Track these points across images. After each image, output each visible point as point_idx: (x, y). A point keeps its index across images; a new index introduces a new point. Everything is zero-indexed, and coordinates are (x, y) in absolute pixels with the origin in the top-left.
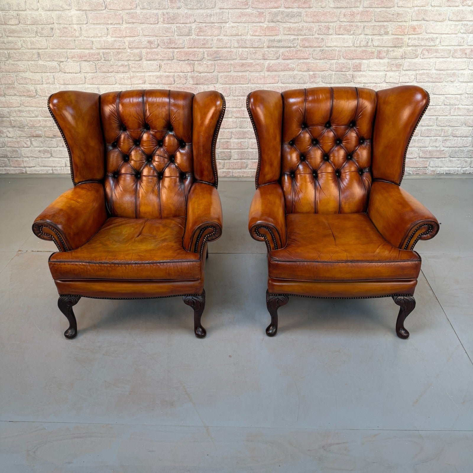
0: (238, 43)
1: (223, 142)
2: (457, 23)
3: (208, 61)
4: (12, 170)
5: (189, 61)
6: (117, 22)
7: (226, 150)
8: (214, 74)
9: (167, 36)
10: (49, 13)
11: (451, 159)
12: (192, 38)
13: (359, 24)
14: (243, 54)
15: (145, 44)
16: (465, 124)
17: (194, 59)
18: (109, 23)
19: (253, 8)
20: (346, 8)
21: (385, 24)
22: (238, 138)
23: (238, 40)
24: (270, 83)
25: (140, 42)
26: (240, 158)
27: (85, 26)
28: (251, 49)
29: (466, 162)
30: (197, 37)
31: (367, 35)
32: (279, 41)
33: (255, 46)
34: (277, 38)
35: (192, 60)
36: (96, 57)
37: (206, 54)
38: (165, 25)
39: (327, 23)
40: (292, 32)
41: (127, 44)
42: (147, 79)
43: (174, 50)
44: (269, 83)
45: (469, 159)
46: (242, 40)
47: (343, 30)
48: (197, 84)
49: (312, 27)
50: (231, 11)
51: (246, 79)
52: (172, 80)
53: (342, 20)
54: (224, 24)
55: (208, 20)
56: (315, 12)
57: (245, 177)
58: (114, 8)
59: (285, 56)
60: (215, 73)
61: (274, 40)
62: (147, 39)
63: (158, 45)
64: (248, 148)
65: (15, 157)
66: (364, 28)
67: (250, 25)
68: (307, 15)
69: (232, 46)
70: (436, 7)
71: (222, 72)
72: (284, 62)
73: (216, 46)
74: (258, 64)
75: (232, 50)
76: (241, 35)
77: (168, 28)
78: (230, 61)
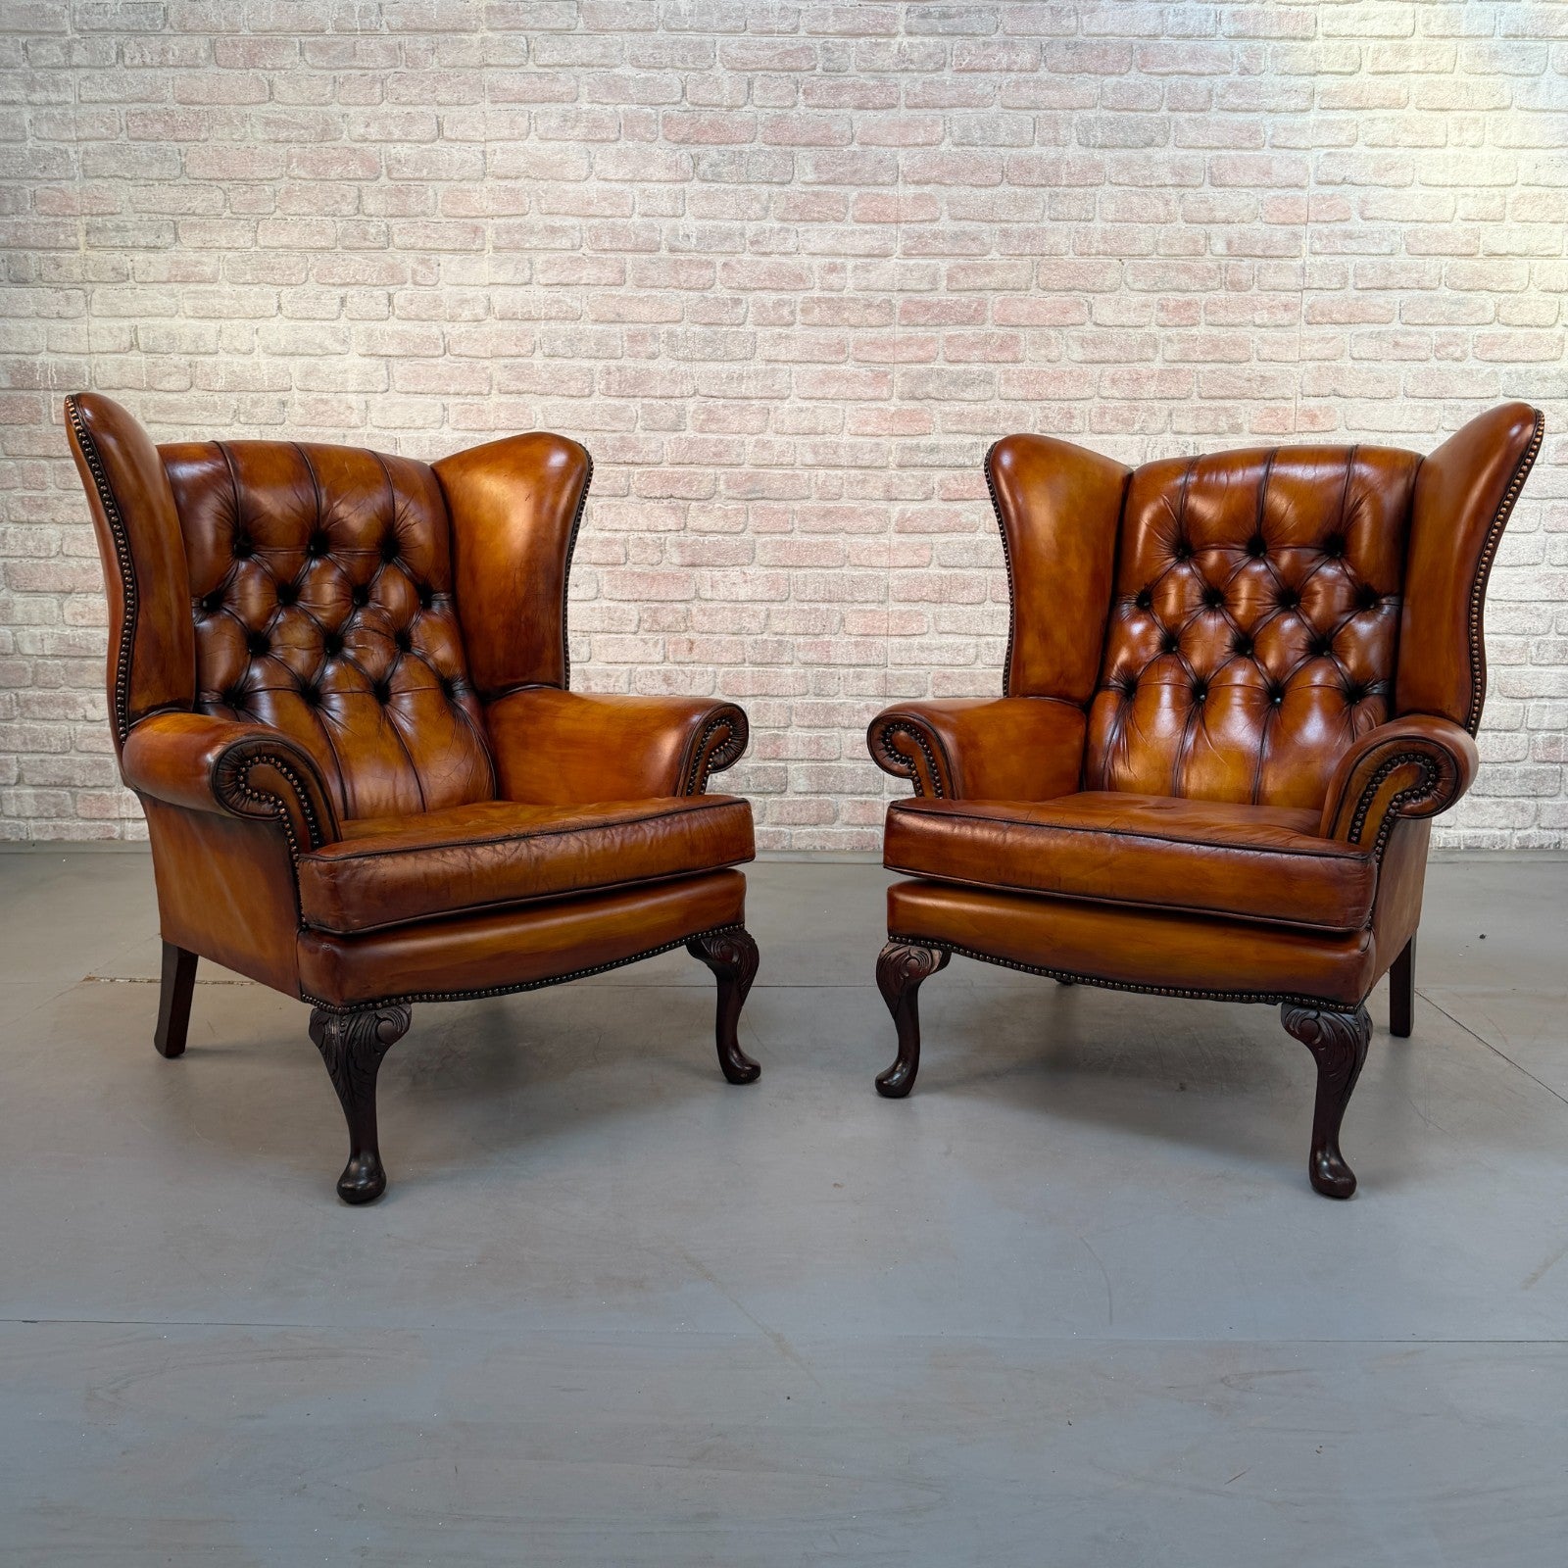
0: (816, 453)
1: (764, 737)
2: (1430, 403)
3: (729, 502)
4: (76, 830)
5: (672, 500)
6: (474, 390)
7: (773, 764)
8: (744, 536)
10: (280, 361)
11: (1475, 799)
12: (686, 439)
13: (1156, 404)
14: (827, 484)
16: (1500, 691)
17: (689, 496)
18: (452, 390)
19: (858, 361)
20: (1116, 362)
21: (1229, 403)
22: (809, 727)
23: (816, 445)
24: (906, 567)
26: (815, 789)
27: (379, 397)
28: (853, 472)
29: (1523, 810)
30: (700, 436)
31: (1179, 433)
32: (932, 450)
33: (864, 463)
34: (924, 441)
35: (683, 498)
37: (722, 483)
38: (609, 401)
39: (1066, 403)
40: (969, 427)
43: (632, 468)
44: (903, 564)
45: (1531, 802)
46: (825, 445)
47: (1112, 420)
48: (693, 565)
49: (1023, 412)
50: (796, 368)
51: (838, 553)
52: (622, 551)
53: (1105, 394)
54: (777, 403)
55: (733, 389)
56: (1031, 372)
57: (831, 851)
58: (467, 353)
59: (948, 490)
60: (747, 536)
61: (918, 446)
64: (839, 759)
65: (95, 787)
66: (1170, 415)
67: (850, 407)
68: (1008, 380)
69: (797, 461)
70: (1365, 362)
71: (766, 532)
72: (946, 507)
73: (752, 461)
74: (870, 513)
75: (797, 472)
76: (824, 434)
77: (618, 409)
78: (791, 502)
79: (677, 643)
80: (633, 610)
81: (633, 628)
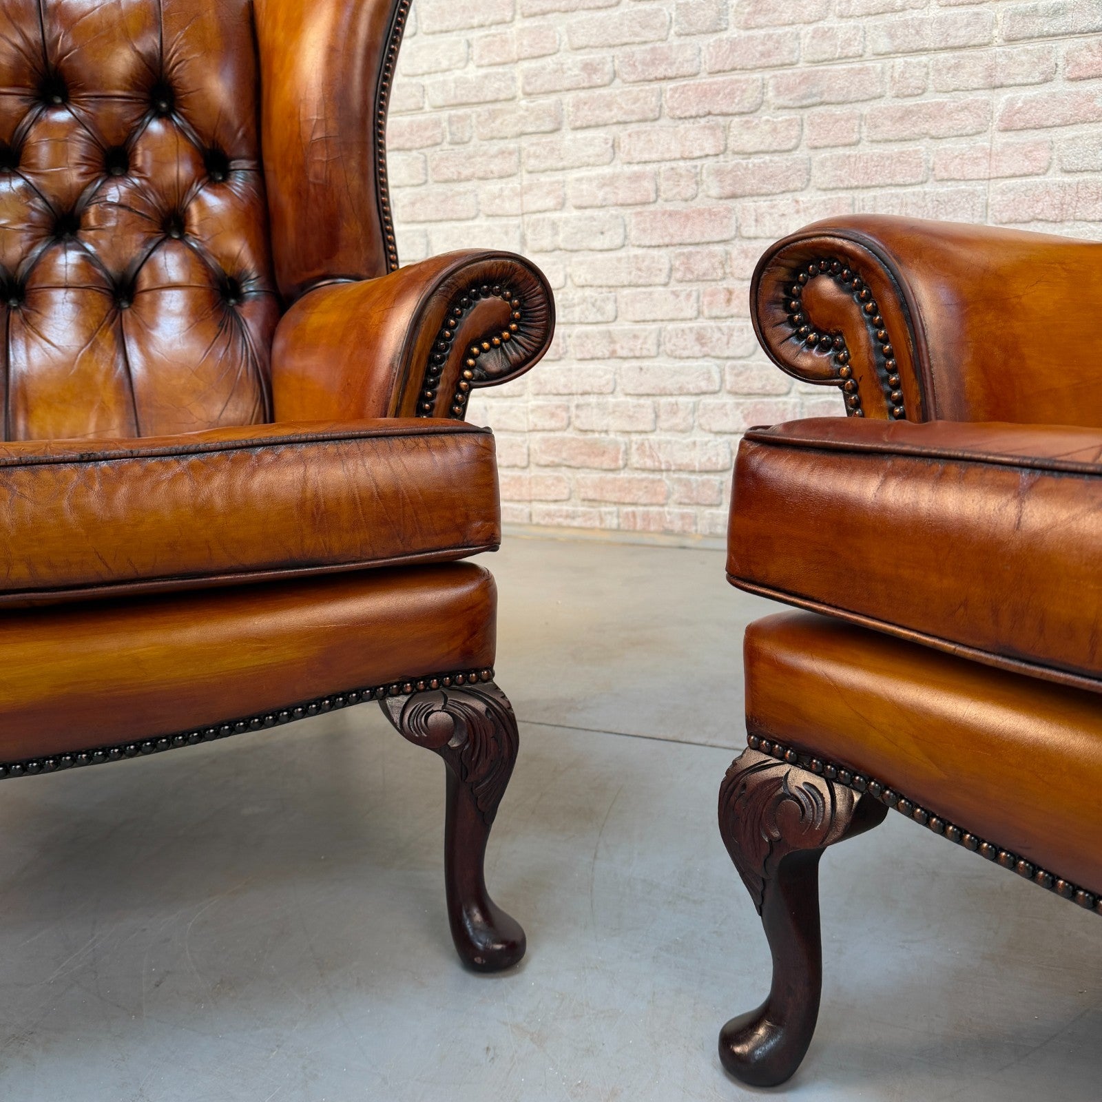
0: (892, 36)
3: (779, 112)
5: (710, 117)
6: (498, 18)
8: (797, 154)
9: (643, 39)
12: (727, 39)
14: (907, 75)
15: (576, 76)
17: (730, 110)
18: (475, 22)
23: (892, 27)
24: (1013, 176)
25: (560, 70)
28: (942, 56)
30: (744, 34)
32: (1056, 12)
33: (957, 42)
35: (723, 114)
36: (428, 133)
37: (770, 88)
38: (640, 6)
41: (520, 83)
42: (569, 192)
43: (664, 84)
44: (1009, 172)
46: (906, 25)
48: (733, 196)
51: (919, 165)
52: (652, 187)
59: (1078, 64)
60: (802, 154)
62: (579, 58)
63: (615, 74)
69: (867, 50)
71: (826, 147)
72: (1073, 89)
73: (810, 58)
74: (965, 108)
75: (868, 64)
76: (903, 10)
77: (649, 15)
78: (858, 105)
79: (713, 294)
80: (663, 257)
81: (662, 278)
